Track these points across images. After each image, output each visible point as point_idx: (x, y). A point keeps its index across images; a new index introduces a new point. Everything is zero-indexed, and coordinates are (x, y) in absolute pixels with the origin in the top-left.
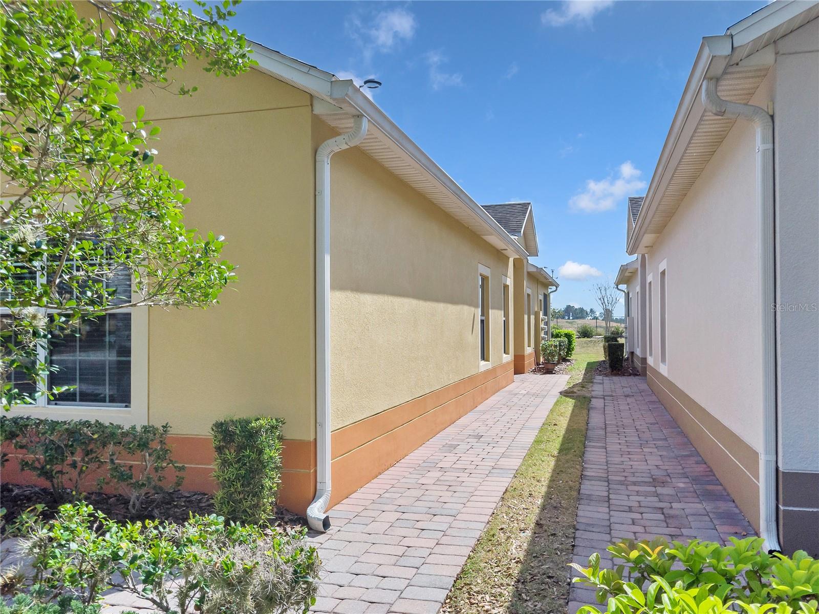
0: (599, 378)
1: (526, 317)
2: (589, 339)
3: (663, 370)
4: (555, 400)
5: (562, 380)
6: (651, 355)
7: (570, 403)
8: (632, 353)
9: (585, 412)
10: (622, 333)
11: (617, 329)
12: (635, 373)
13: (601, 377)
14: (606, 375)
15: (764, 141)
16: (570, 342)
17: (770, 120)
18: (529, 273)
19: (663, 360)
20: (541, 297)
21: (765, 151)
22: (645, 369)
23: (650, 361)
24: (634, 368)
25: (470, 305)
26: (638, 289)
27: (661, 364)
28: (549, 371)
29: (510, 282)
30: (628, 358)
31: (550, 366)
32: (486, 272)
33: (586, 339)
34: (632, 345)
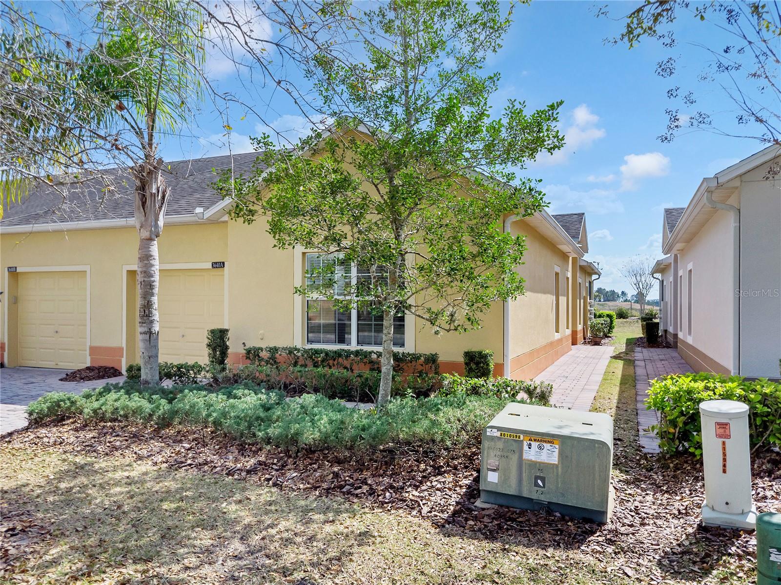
0: (638, 349)
1: (578, 301)
2: (625, 320)
3: (690, 340)
4: (608, 361)
5: (608, 350)
6: (681, 331)
7: (620, 364)
8: (666, 331)
9: (632, 368)
10: (655, 315)
11: (652, 311)
12: (668, 346)
13: (640, 349)
14: (644, 347)
15: (735, 222)
16: (611, 322)
17: (738, 212)
18: (580, 266)
19: (690, 333)
20: (587, 285)
21: (735, 227)
22: (676, 343)
23: (681, 335)
24: (667, 343)
25: (551, 294)
26: (671, 279)
27: (688, 337)
28: (597, 343)
29: (569, 275)
30: (662, 336)
31: (598, 340)
32: (557, 269)
33: (622, 320)
34: (666, 323)
